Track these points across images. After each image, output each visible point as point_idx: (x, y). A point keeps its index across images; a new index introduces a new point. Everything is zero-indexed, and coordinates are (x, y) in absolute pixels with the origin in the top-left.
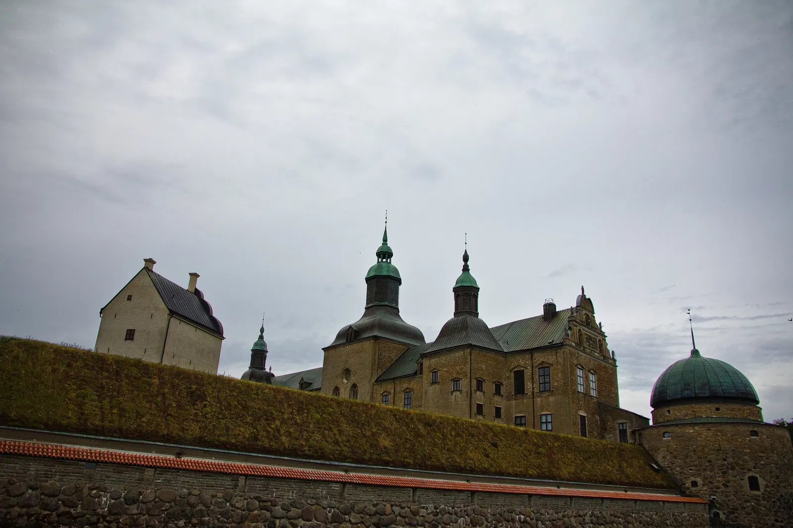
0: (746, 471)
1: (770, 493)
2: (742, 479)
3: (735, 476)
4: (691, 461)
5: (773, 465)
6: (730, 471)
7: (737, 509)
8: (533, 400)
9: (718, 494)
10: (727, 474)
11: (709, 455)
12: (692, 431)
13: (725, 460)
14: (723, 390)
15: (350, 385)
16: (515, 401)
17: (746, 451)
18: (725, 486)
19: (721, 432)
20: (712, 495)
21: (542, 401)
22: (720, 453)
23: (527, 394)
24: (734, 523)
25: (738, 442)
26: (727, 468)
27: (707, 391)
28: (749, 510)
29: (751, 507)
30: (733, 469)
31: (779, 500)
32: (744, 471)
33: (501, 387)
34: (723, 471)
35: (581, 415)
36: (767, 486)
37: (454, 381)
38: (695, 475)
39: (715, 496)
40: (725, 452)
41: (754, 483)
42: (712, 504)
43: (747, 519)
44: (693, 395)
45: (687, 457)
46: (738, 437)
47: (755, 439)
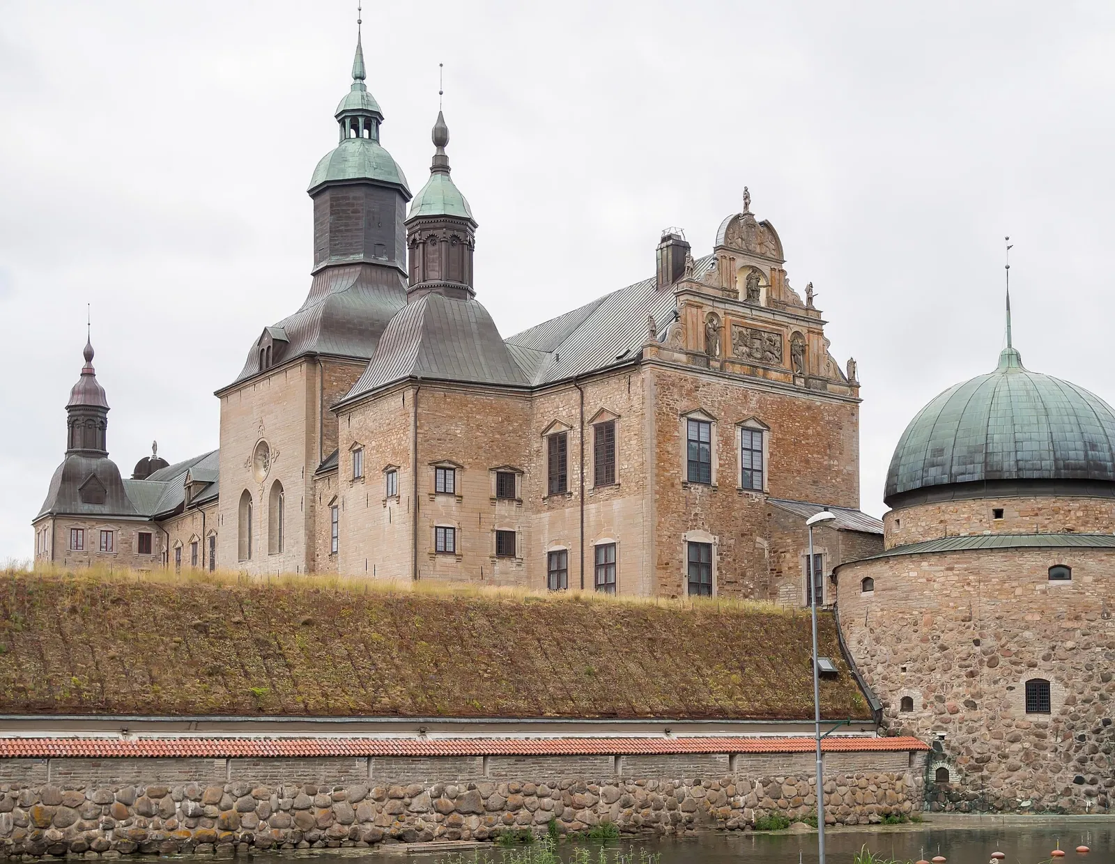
0: (1023, 667)
1: (1075, 718)
2: (1011, 688)
3: (996, 682)
4: (906, 650)
5: (1099, 649)
6: (986, 670)
7: (989, 760)
8: (582, 511)
9: (950, 726)
10: (978, 678)
11: (943, 632)
12: (915, 574)
13: (977, 643)
14: (1017, 461)
15: (269, 485)
16: (548, 514)
17: (1029, 618)
18: (971, 705)
19: (978, 574)
20: (938, 728)
21: (598, 512)
22: (969, 627)
23: (571, 494)
24: (977, 793)
25: (1015, 597)
26: (981, 662)
27: (979, 468)
28: (1014, 761)
29: (1022, 754)
30: (993, 663)
31: (1097, 731)
32: (1019, 668)
33: (517, 478)
34: (969, 669)
35: (690, 543)
36: (1071, 701)
37: (389, 473)
38: (911, 681)
39: (946, 730)
40: (979, 624)
41: (1038, 696)
42: (934, 752)
43: (1007, 781)
44: (946, 480)
45: (899, 640)
46: (1014, 584)
47: (1059, 587)
